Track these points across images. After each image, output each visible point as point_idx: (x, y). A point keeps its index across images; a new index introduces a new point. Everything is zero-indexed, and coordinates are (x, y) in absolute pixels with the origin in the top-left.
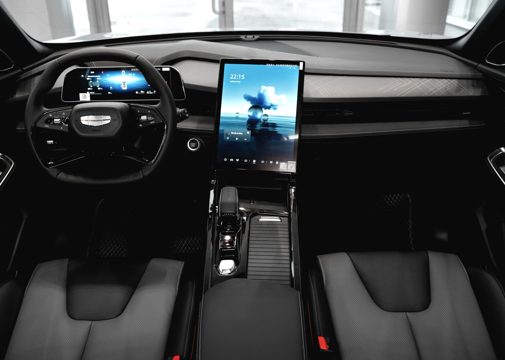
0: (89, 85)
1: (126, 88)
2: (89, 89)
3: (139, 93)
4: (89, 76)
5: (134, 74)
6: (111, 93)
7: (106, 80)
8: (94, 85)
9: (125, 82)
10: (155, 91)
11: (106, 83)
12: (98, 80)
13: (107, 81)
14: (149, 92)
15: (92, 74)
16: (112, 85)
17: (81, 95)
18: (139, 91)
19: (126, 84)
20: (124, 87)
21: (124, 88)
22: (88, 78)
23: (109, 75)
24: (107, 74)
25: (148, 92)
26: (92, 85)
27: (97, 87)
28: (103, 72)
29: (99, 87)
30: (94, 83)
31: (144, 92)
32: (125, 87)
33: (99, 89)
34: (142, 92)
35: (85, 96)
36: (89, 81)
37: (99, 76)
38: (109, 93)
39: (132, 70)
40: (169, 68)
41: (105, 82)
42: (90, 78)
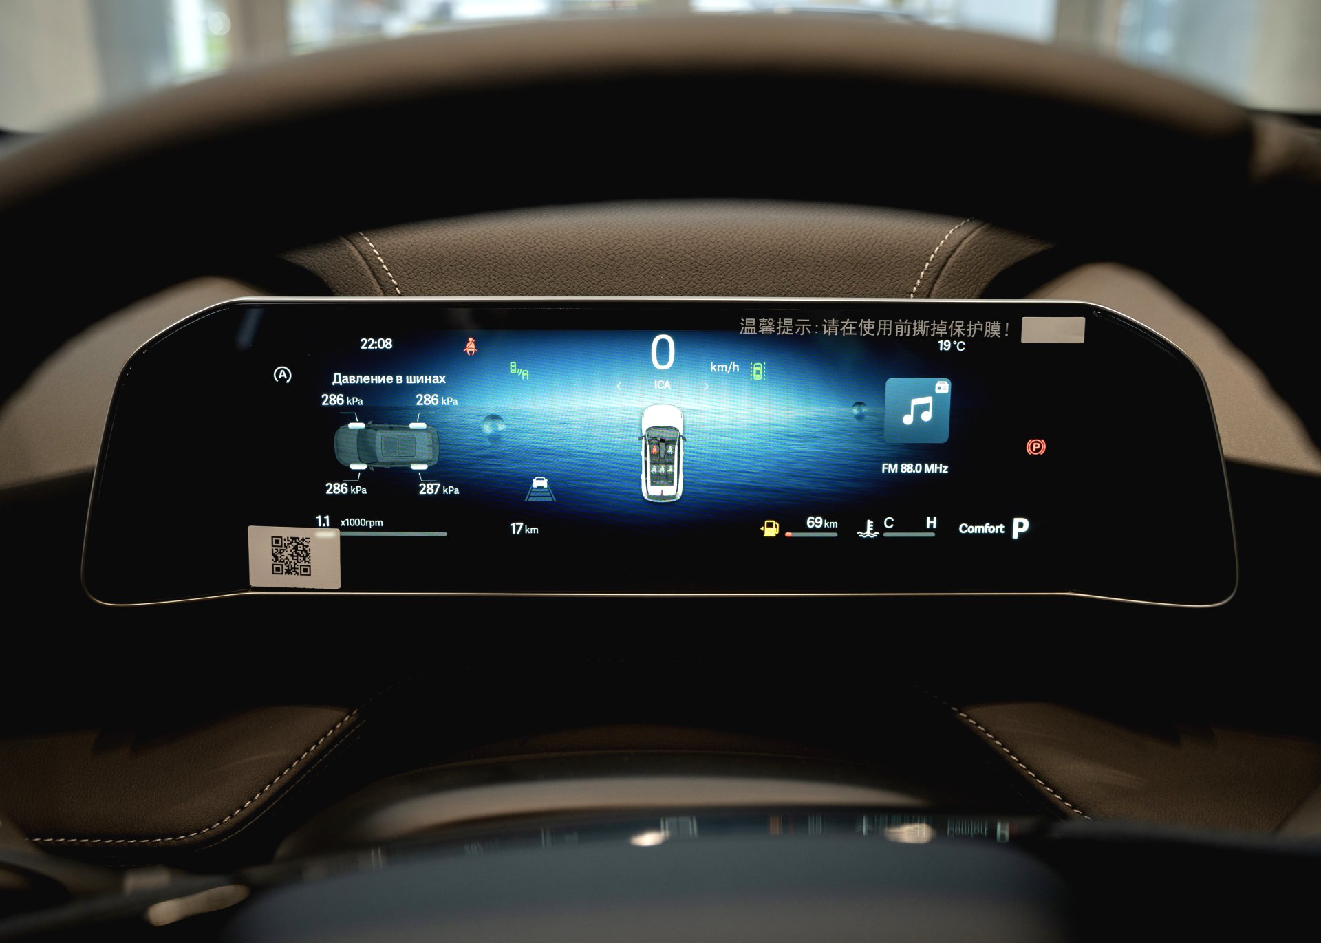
0: (342, 458)
1: (673, 491)
2: (337, 488)
3: (788, 534)
4: (339, 379)
5: (758, 370)
6: (535, 530)
7: (494, 417)
8: (385, 457)
9: (668, 435)
10: (932, 522)
11: (495, 438)
12: (426, 414)
13: (501, 427)
14: (878, 527)
15: (377, 362)
16: (541, 458)
17: (260, 539)
18: (792, 518)
19: (681, 454)
20: (656, 479)
21: (651, 491)
22: (337, 390)
23: (525, 373)
24: (513, 366)
25: (870, 523)
26: (361, 461)
27: (413, 479)
28: (471, 347)
29: (428, 476)
30: (380, 436)
31: (835, 524)
32: (668, 479)
33: (429, 489)
34: (814, 522)
35: (301, 550)
36: (340, 416)
37: (439, 380)
38: (517, 527)
39: (749, 324)
40: (1080, 321)
41: (488, 429)
42: (347, 390)
